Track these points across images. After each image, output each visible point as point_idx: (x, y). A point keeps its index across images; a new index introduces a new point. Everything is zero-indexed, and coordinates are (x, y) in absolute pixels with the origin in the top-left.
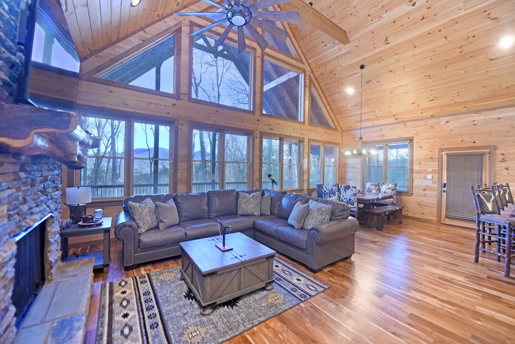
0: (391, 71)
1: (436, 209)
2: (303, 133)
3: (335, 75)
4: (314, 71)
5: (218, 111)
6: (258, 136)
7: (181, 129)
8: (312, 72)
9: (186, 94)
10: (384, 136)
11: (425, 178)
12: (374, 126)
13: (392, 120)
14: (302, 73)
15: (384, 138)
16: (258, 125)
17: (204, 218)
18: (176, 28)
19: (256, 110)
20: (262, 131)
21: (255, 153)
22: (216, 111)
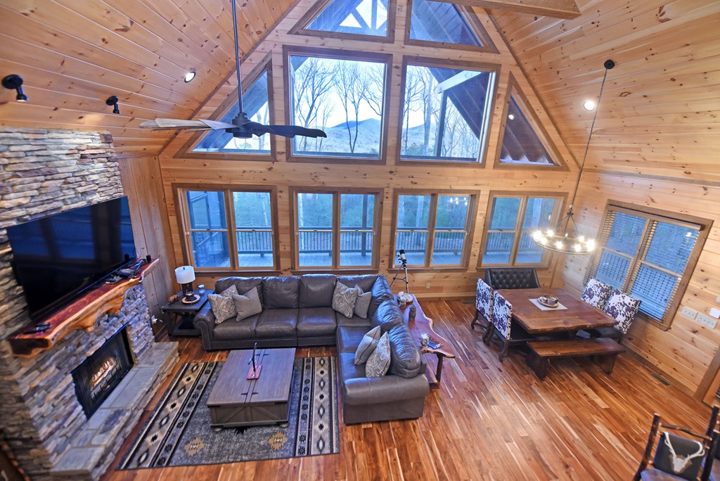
0: (673, 80)
1: (704, 374)
2: (479, 182)
3: (558, 73)
4: (522, 62)
5: (327, 169)
6: (390, 195)
7: (280, 197)
8: (519, 64)
9: (283, 153)
10: (653, 201)
11: (706, 311)
12: (640, 175)
13: (679, 174)
14: (492, 71)
15: (652, 205)
16: (391, 179)
18: (265, 63)
19: (388, 158)
20: (397, 187)
21: (383, 219)
22: (325, 168)
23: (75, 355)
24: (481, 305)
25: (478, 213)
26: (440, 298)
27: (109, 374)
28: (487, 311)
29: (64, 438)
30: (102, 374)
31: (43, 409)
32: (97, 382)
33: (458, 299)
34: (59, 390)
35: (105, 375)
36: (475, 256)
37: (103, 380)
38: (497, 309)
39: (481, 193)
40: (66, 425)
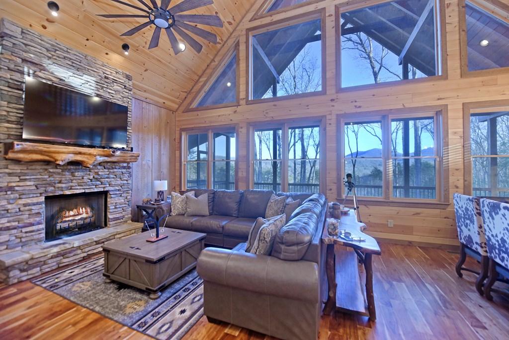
2: (442, 95)
6: (334, 121)
7: (241, 132)
9: (244, 99)
16: (333, 106)
17: (230, 216)
18: (235, 43)
19: (327, 88)
20: (339, 113)
21: (327, 145)
22: (274, 105)
23: (54, 187)
24: (466, 233)
25: (450, 131)
26: (410, 242)
27: (81, 219)
28: (476, 238)
29: (19, 240)
30: (74, 215)
31: (9, 207)
32: (67, 219)
33: (440, 247)
34: (29, 201)
35: (77, 218)
36: (457, 187)
37: (73, 220)
38: (491, 226)
39: (449, 107)
40: (24, 230)
